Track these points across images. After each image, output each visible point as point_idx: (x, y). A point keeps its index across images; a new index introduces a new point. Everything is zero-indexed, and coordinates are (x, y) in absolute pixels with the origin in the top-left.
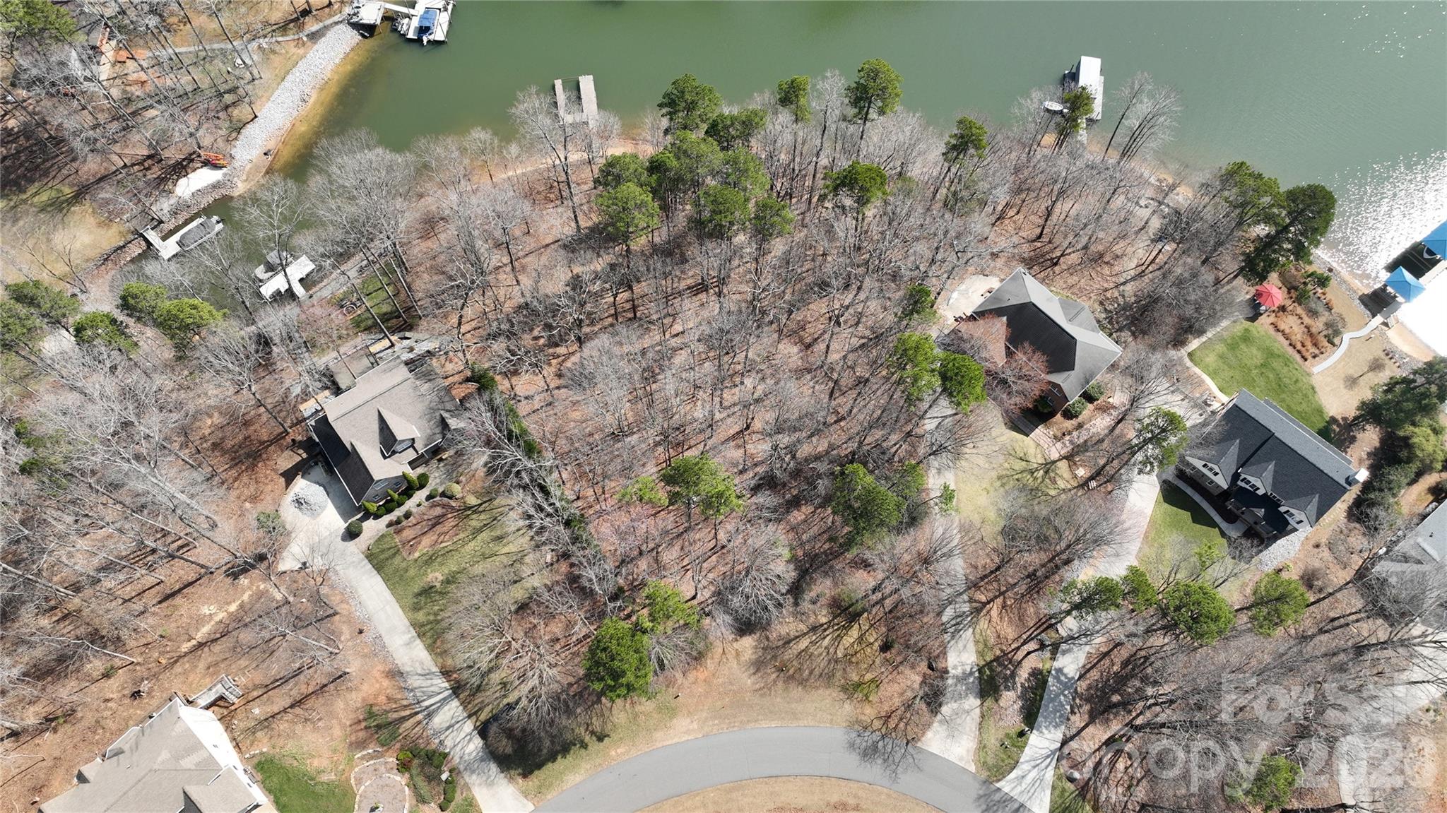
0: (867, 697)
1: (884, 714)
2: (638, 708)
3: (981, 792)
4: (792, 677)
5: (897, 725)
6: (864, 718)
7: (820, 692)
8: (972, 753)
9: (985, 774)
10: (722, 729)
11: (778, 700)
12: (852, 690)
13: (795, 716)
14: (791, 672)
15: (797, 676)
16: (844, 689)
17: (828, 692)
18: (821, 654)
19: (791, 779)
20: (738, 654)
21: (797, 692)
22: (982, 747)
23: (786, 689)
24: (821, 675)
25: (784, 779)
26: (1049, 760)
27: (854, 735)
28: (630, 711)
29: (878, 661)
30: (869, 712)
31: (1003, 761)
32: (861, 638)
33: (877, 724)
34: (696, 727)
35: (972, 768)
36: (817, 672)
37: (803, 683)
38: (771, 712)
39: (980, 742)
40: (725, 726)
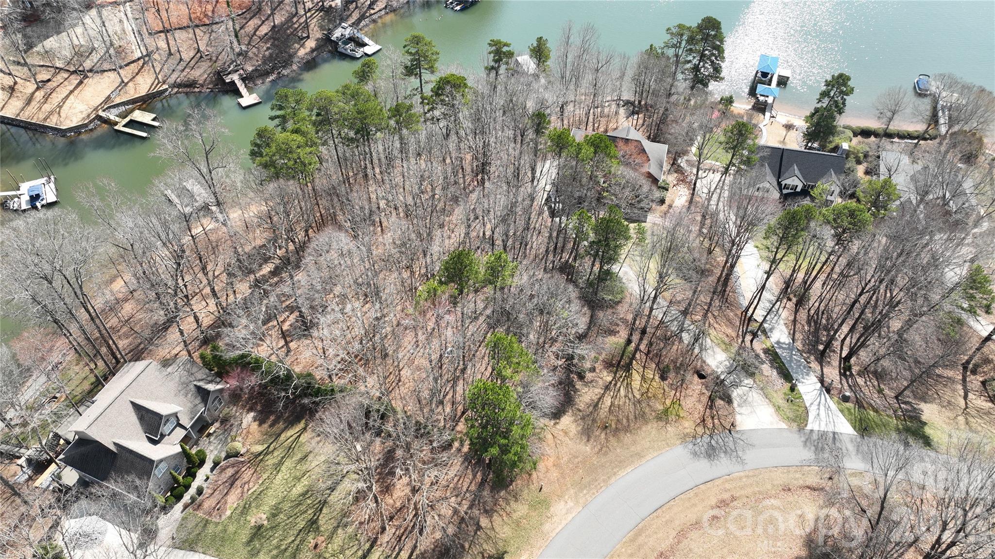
0: (679, 416)
1: (699, 421)
2: (515, 516)
3: (803, 439)
4: (617, 430)
5: (713, 423)
6: (688, 431)
7: (644, 429)
8: (775, 416)
9: (795, 425)
10: (593, 494)
11: (618, 450)
12: (663, 416)
13: (639, 456)
14: (614, 426)
15: (620, 426)
16: (659, 418)
17: (649, 427)
18: (625, 402)
19: (672, 503)
20: (566, 433)
21: (627, 438)
22: (778, 408)
23: (619, 440)
24: (636, 418)
25: (667, 506)
26: (823, 396)
27: (691, 446)
28: (509, 522)
29: (666, 388)
30: (688, 425)
31: (798, 411)
32: (643, 378)
33: (700, 430)
34: (572, 504)
35: (784, 426)
36: (631, 417)
37: (627, 429)
38: (620, 462)
39: (774, 405)
40: (595, 491)
